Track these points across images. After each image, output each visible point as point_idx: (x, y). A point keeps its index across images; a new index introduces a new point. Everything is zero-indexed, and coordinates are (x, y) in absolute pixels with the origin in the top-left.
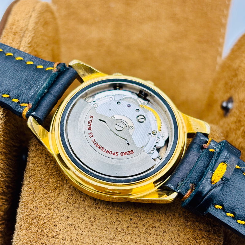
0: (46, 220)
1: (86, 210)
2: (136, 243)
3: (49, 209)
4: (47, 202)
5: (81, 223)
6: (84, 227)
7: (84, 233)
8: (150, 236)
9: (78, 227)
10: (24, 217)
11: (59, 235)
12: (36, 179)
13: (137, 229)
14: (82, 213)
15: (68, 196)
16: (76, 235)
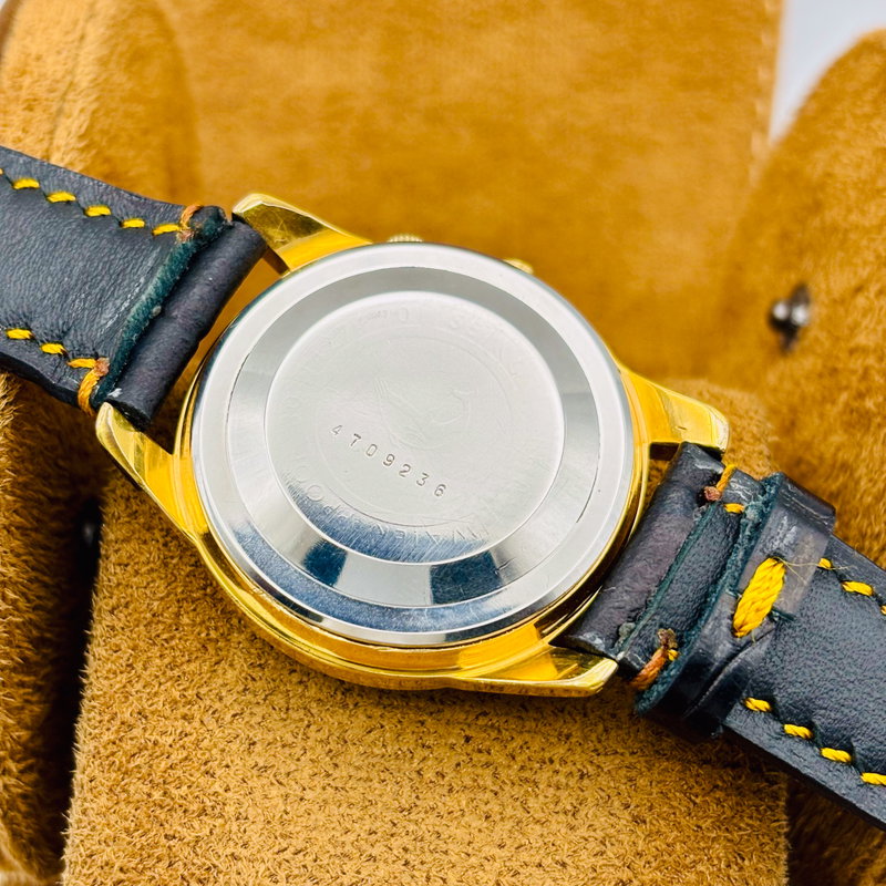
0: (177, 756)
1: (312, 715)
2: (487, 818)
3: (184, 717)
4: (176, 694)
5: (298, 760)
6: (307, 772)
7: (309, 795)
8: (533, 791)
9: (288, 774)
10: (102, 750)
11: (224, 804)
12: (136, 616)
13: (489, 772)
14: (299, 725)
15: (246, 669)
16: (281, 801)
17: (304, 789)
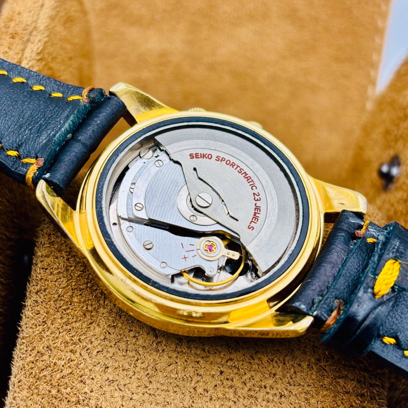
0: (66, 371)
1: (139, 354)
3: (71, 351)
4: (68, 338)
5: (131, 378)
6: (135, 385)
7: (135, 397)
8: (255, 402)
9: (125, 385)
10: (26, 366)
11: (89, 399)
12: (50, 296)
13: (232, 391)
14: (132, 359)
15: (106, 328)
16: (120, 399)
17: (133, 394)
